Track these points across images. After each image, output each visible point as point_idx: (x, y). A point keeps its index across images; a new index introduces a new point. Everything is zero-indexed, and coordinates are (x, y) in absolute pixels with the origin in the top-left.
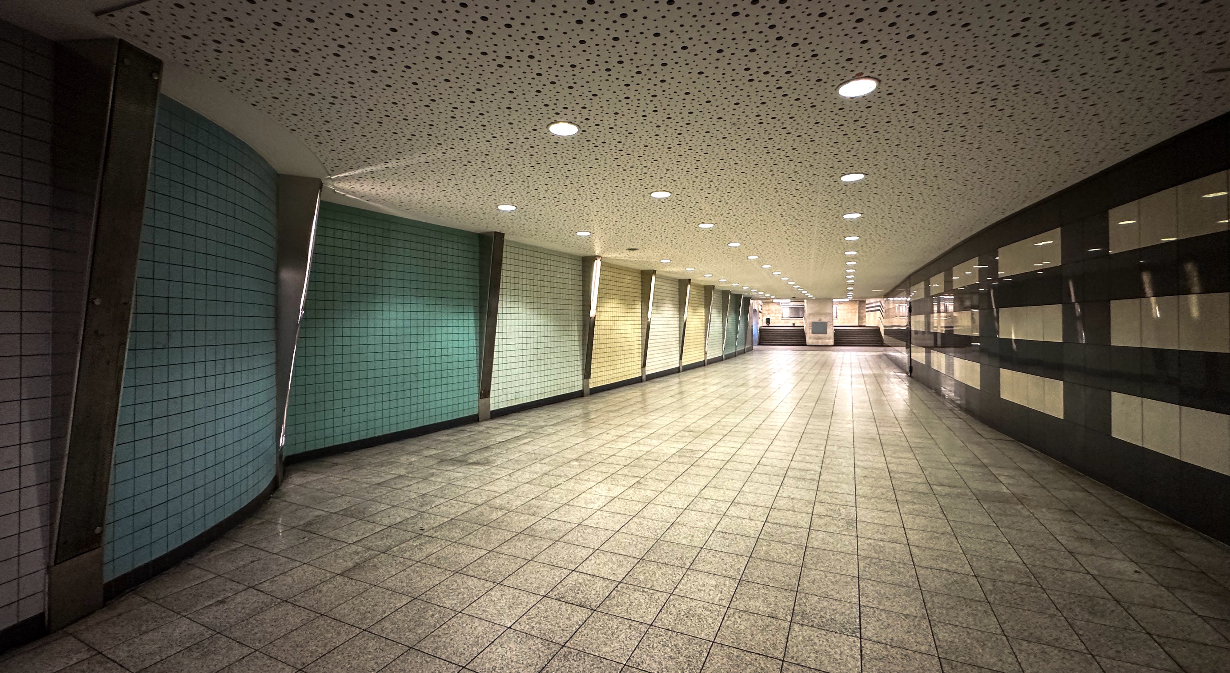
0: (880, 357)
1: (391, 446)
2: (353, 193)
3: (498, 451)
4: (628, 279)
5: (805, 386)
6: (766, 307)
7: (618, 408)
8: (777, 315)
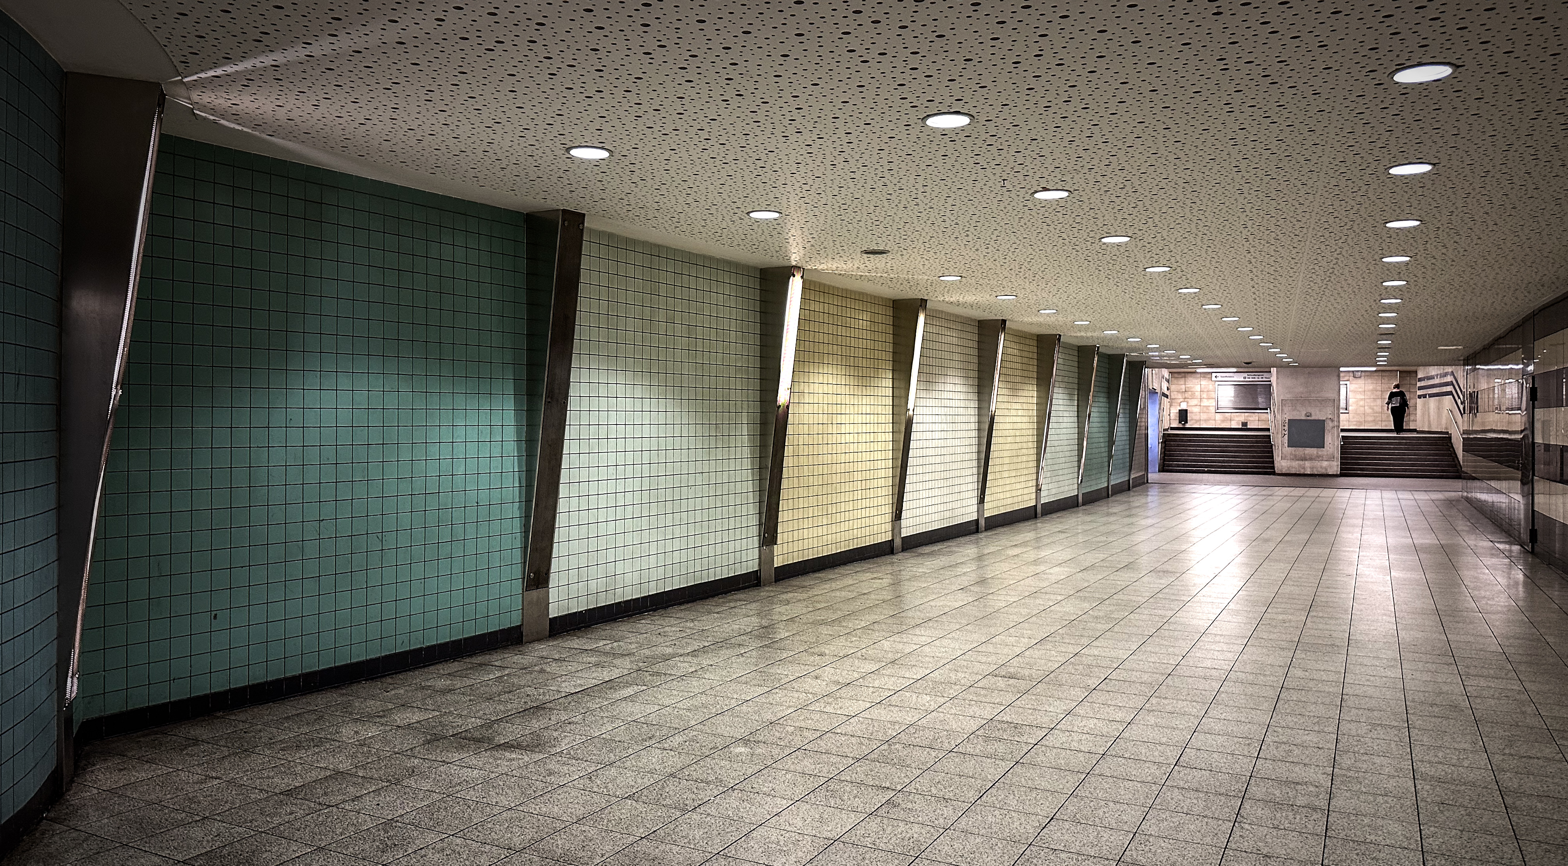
0: (1450, 503)
1: (320, 700)
2: (236, 117)
3: (564, 717)
4: (862, 320)
5: (1276, 571)
6: (1179, 385)
7: (840, 614)
8: (1205, 403)
